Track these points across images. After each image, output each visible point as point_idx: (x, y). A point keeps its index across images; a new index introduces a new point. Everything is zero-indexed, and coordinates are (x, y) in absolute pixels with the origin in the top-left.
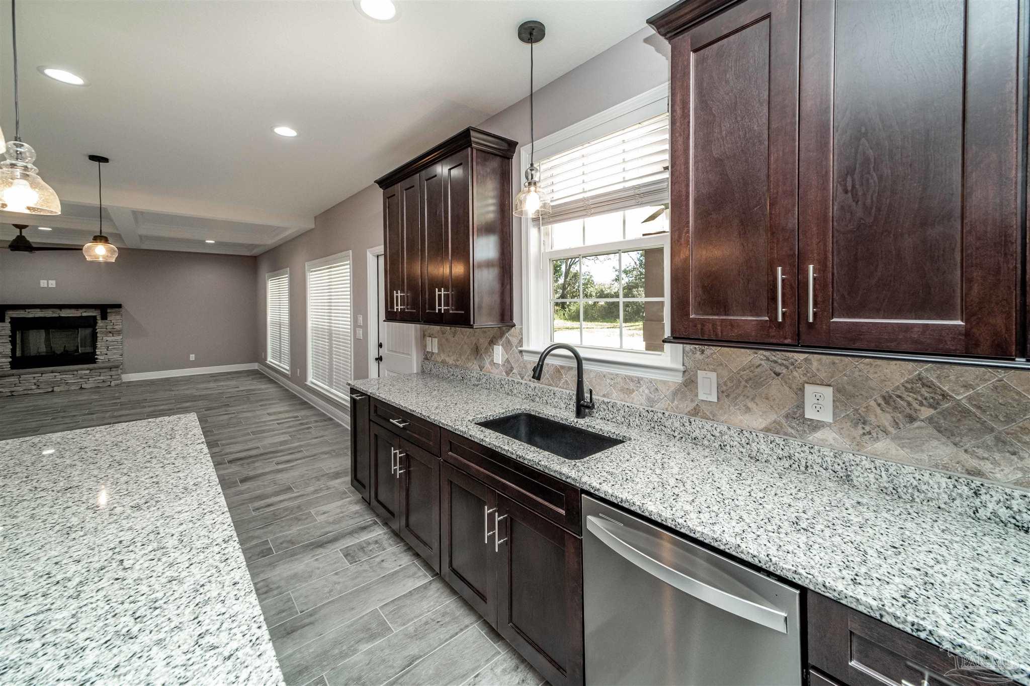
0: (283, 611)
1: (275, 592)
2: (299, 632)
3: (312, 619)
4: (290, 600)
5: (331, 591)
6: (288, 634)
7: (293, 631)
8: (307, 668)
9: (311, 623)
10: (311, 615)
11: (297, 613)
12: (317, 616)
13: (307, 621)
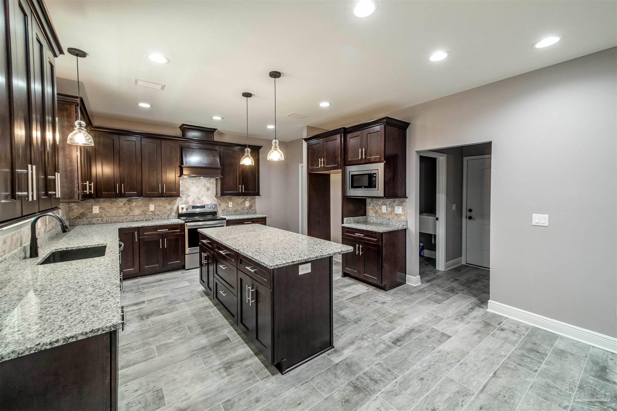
0: (208, 357)
1: (214, 368)
2: (199, 348)
3: (193, 353)
4: (205, 363)
5: (180, 367)
6: (204, 347)
7: (203, 348)
8: (196, 336)
9: (194, 351)
10: (193, 355)
11: (200, 356)
12: (190, 354)
13: (195, 352)
